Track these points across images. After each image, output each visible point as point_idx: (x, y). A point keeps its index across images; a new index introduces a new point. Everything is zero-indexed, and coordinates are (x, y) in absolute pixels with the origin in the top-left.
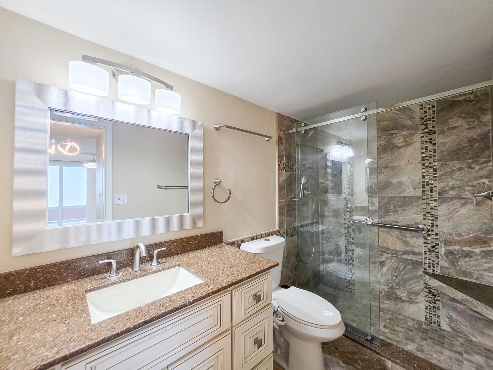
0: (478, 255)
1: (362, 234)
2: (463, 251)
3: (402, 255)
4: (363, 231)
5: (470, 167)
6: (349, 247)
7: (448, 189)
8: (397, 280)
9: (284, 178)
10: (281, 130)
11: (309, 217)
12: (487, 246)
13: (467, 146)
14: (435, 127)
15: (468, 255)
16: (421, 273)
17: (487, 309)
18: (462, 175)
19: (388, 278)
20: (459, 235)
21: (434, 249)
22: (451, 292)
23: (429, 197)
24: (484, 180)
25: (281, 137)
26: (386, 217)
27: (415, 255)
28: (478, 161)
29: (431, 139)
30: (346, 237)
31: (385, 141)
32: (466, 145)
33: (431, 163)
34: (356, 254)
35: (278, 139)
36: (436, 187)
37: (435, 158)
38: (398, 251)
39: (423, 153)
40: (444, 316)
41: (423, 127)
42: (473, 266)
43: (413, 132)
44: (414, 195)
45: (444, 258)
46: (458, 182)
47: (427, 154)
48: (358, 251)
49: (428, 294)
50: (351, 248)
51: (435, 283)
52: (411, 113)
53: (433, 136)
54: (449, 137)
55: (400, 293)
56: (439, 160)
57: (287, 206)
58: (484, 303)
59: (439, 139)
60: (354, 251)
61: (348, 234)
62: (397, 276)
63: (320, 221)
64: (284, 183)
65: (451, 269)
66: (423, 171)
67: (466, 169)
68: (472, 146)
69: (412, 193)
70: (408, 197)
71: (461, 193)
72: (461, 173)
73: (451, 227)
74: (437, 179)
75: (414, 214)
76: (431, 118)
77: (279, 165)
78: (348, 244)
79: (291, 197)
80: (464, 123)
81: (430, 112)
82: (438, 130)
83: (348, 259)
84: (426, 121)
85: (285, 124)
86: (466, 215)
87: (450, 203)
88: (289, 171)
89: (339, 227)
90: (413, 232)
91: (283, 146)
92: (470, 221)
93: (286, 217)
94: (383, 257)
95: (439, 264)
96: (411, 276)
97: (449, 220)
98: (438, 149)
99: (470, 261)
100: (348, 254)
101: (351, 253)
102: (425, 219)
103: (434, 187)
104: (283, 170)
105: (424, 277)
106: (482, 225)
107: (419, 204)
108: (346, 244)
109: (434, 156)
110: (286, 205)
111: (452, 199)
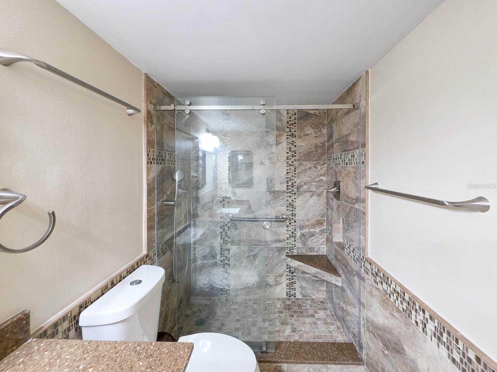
0: (318, 234)
1: (237, 231)
2: (310, 232)
3: (271, 244)
4: (239, 228)
5: (315, 167)
6: (224, 246)
7: (303, 184)
8: (267, 268)
9: (155, 174)
10: (151, 103)
11: (181, 221)
12: (322, 226)
13: (314, 151)
14: (296, 131)
15: (313, 235)
16: (284, 257)
17: (331, 276)
18: (311, 173)
19: (259, 269)
20: (308, 220)
21: (293, 235)
22: (307, 269)
23: (291, 190)
24: (322, 178)
25: (150, 112)
26: (259, 211)
27: (280, 242)
28: (319, 163)
29: (293, 141)
30: (222, 236)
31: (259, 137)
32: (314, 149)
33: (293, 162)
34: (231, 252)
35: (146, 116)
36: (296, 182)
37: (295, 158)
38: (268, 242)
39: (288, 153)
40: (298, 287)
41: (288, 130)
42: (316, 242)
43: (281, 133)
44: (281, 190)
45: (300, 240)
46: (309, 179)
47: (290, 154)
48: (234, 249)
49: (288, 273)
50: (227, 248)
51: (295, 264)
52: (280, 116)
53: (294, 139)
54: (304, 142)
55: (269, 279)
56: (298, 160)
57: (159, 214)
58: (329, 273)
59: (299, 142)
60: (229, 249)
61: (224, 233)
62: (266, 265)
63: (192, 223)
64: (153, 181)
65: (303, 248)
66: (288, 168)
67: (313, 168)
68: (317, 151)
69: (279, 188)
70: (277, 191)
71: (310, 187)
72: (311, 172)
73: (304, 215)
74: (296, 175)
75: (280, 207)
76: (293, 124)
77: (148, 155)
78: (224, 244)
79: (163, 200)
80: (313, 132)
81: (293, 117)
82: (298, 134)
83: (223, 259)
84: (290, 125)
85: (155, 94)
86: (312, 204)
87: (304, 195)
88: (161, 164)
89: (214, 227)
90: (279, 223)
91: (153, 126)
92: (315, 208)
93: (157, 230)
94: (256, 250)
95: (296, 246)
96: (277, 261)
97: (303, 209)
98: (297, 150)
99: (313, 239)
100: (223, 254)
101: (226, 252)
102: (288, 210)
103: (294, 182)
104: (153, 163)
105: (287, 260)
106: (320, 211)
107: (284, 197)
108: (222, 244)
109: (295, 156)
110: (157, 212)
111: (305, 192)
